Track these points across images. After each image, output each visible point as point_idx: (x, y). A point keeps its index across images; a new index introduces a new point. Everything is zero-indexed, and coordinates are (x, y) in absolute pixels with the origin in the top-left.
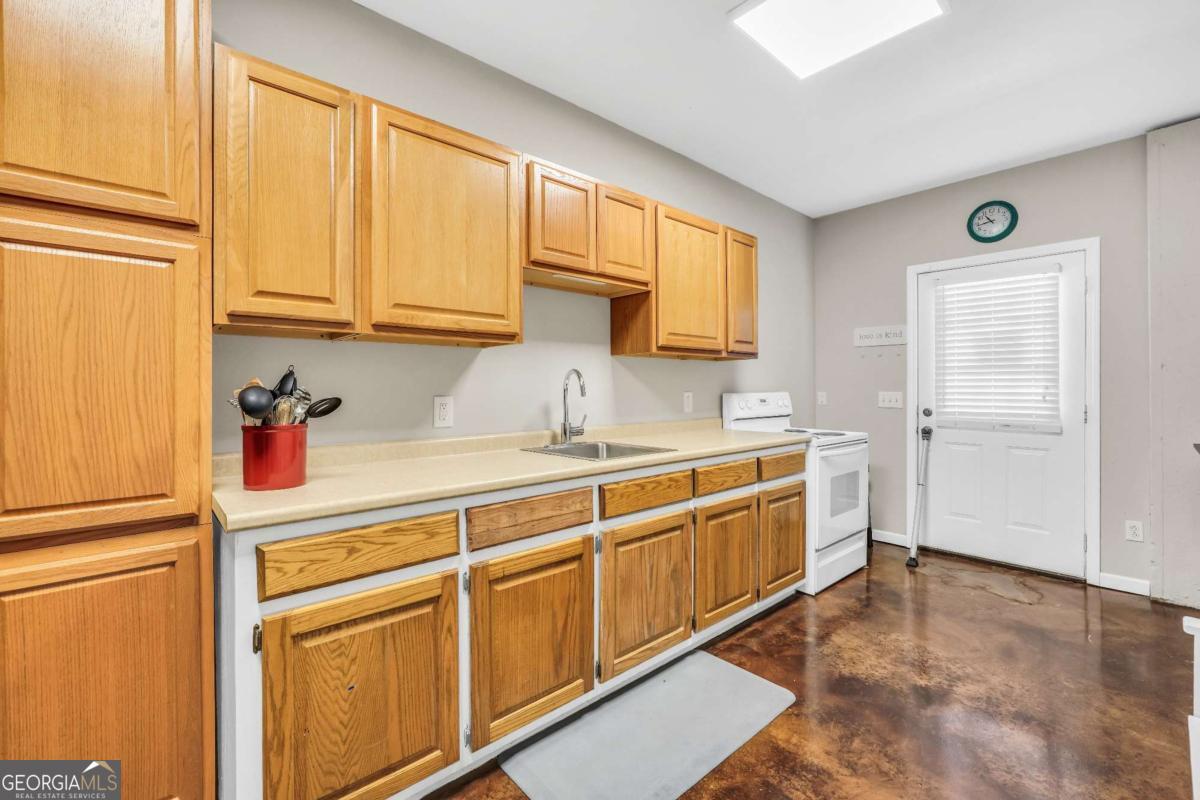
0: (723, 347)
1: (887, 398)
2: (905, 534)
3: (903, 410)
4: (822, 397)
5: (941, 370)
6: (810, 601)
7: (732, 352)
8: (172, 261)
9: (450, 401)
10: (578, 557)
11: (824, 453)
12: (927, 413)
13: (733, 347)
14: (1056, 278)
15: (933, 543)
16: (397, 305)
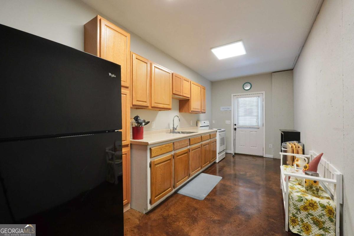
0: (200, 111)
1: (227, 122)
2: (231, 151)
3: (231, 124)
4: (214, 122)
5: (238, 116)
6: (217, 164)
7: (202, 112)
8: (126, 95)
9: (154, 122)
10: (187, 153)
11: (220, 133)
12: (235, 125)
13: (202, 111)
14: (258, 98)
15: (237, 152)
16: (155, 103)
